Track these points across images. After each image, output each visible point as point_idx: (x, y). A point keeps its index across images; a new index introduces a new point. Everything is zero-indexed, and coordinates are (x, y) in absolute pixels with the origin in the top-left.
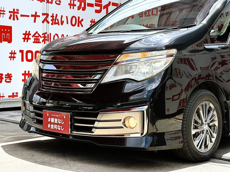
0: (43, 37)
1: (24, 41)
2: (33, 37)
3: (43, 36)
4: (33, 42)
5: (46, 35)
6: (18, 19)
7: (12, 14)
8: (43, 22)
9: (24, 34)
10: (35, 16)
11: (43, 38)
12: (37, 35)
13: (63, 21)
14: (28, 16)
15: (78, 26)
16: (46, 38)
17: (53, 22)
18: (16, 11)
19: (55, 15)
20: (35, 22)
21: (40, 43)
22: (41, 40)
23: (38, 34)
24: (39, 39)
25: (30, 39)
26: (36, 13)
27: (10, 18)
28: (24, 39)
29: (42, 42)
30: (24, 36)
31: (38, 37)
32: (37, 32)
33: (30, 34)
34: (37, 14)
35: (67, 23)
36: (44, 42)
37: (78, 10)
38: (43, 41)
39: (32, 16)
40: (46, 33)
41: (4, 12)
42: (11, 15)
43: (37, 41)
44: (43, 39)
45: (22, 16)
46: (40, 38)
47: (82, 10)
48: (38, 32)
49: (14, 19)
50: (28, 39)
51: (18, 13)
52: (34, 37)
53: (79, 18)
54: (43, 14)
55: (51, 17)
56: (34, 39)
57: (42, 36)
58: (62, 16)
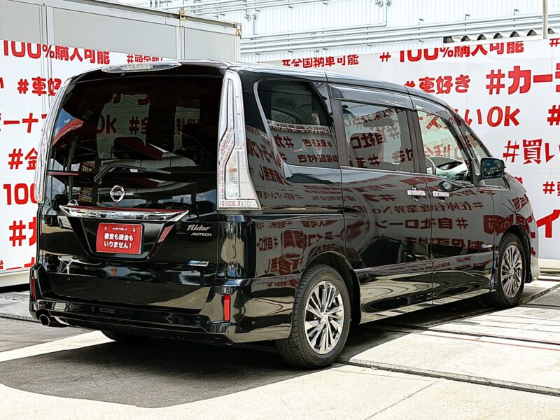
13: (471, 120)
15: (507, 124)
35: (480, 122)
37: (509, 93)
47: (521, 92)
53: (508, 108)
58: (468, 111)
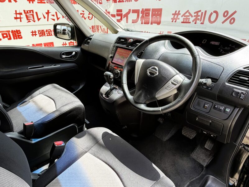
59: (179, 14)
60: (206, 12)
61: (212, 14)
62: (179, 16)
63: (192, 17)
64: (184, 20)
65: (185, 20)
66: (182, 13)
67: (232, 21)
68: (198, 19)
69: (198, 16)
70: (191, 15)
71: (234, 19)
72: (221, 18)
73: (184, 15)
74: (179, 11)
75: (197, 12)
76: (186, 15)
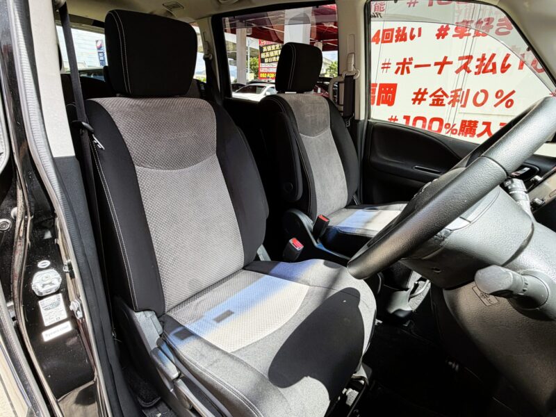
0: (451, 96)
1: (414, 103)
2: (431, 96)
3: (453, 94)
4: (430, 105)
5: (459, 93)
6: (408, 72)
7: (401, 66)
8: (458, 72)
9: (415, 93)
10: (442, 64)
11: (452, 98)
12: (440, 93)
13: (509, 66)
14: (429, 65)
16: (458, 98)
17: (480, 70)
18: (408, 61)
19: (488, 57)
20: (440, 72)
21: (444, 105)
22: (446, 101)
23: (443, 92)
24: (443, 100)
25: (425, 100)
26: (446, 58)
27: (396, 72)
28: (414, 100)
29: (447, 105)
30: (414, 96)
31: (442, 96)
32: (441, 89)
33: (427, 93)
34: (448, 60)
35: (521, 67)
36: (451, 105)
38: (449, 103)
39: (436, 64)
40: (460, 90)
41: (389, 66)
42: (399, 68)
43: (438, 102)
44: (450, 99)
45: (417, 66)
46: (444, 97)
48: (443, 89)
49: (402, 73)
50: (422, 99)
51: (411, 63)
52: (433, 98)
54: (461, 58)
55: (478, 60)
56: (433, 100)
57: (449, 94)
58: (507, 56)
59: (425, 92)
60: (468, 91)
61: (478, 93)
62: (426, 96)
63: (447, 96)
64: (433, 102)
65: (436, 102)
66: (430, 92)
67: (509, 104)
68: (458, 101)
69: (456, 96)
70: (445, 94)
71: (512, 101)
72: (492, 100)
73: (434, 94)
74: (426, 89)
75: (456, 91)
76: (437, 94)
